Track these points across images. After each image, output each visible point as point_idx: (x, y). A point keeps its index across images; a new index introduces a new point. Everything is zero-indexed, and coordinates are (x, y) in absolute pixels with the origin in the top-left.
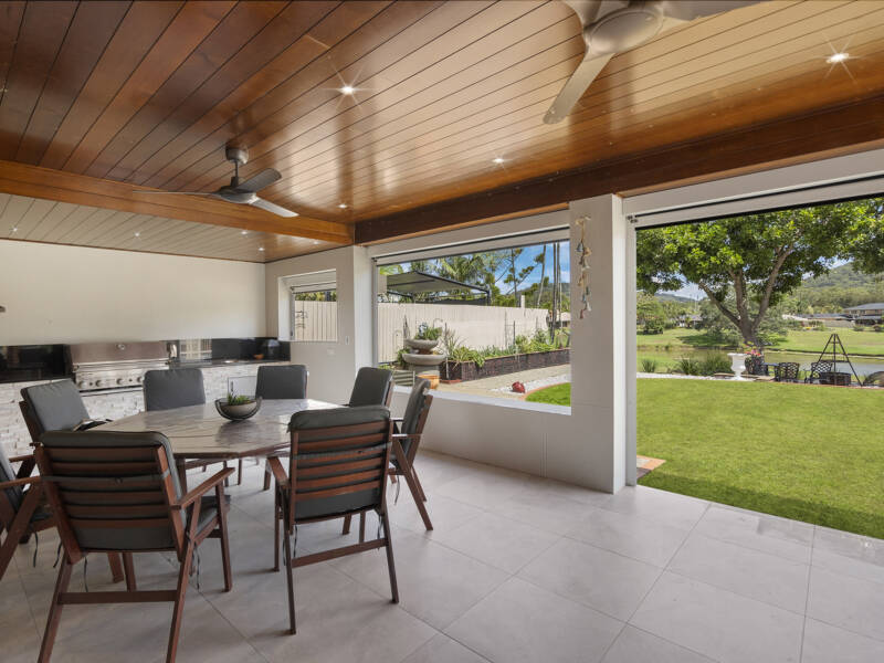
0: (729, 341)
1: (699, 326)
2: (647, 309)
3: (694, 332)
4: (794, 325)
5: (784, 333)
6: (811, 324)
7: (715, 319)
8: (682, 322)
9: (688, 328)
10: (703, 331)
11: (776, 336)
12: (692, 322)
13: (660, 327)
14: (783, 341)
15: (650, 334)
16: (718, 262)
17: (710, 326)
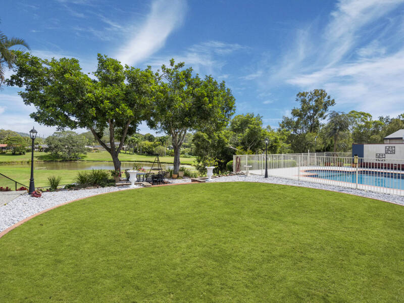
0: (62, 158)
1: (47, 150)
2: (15, 141)
3: (43, 154)
4: (89, 150)
5: (85, 153)
6: (95, 149)
7: (55, 147)
8: (36, 148)
9: (40, 151)
10: (49, 153)
11: (83, 155)
12: (42, 148)
13: (23, 151)
14: (85, 157)
15: (17, 155)
16: (121, 113)
17: (52, 150)
